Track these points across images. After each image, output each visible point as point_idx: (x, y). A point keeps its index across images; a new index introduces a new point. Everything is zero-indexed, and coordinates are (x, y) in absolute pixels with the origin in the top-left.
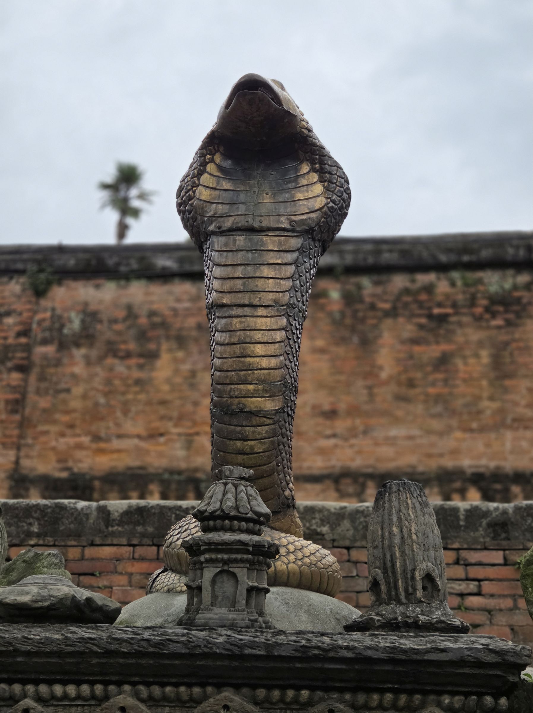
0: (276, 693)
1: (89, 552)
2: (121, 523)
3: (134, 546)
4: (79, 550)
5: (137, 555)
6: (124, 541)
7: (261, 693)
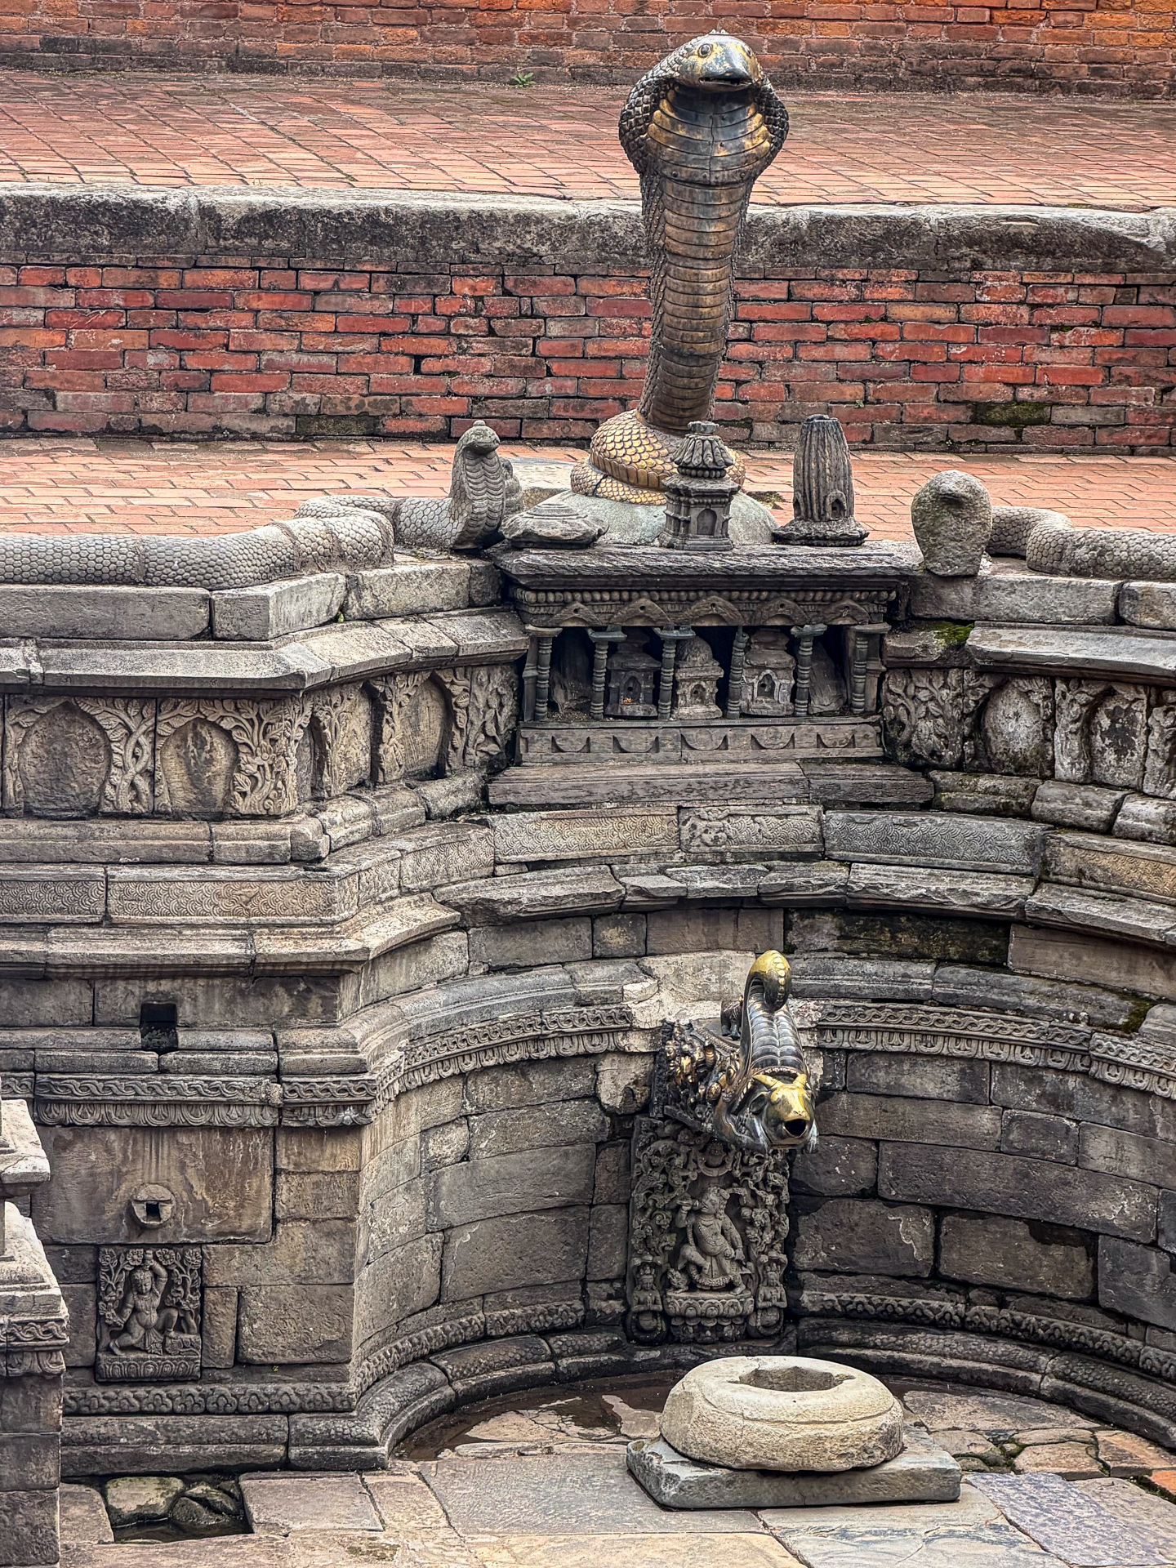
0: (746, 594)
1: (190, 277)
2: (238, 234)
3: (260, 269)
4: (176, 274)
5: (264, 283)
6: (244, 262)
7: (735, 594)
